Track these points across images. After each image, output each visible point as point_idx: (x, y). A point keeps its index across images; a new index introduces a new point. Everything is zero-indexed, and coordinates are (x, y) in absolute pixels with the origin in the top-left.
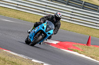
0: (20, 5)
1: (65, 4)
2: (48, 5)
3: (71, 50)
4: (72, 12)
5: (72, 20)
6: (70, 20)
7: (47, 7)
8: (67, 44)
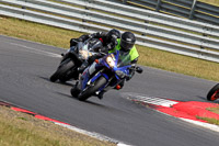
0: (89, 21)
1: (187, 16)
2: (150, 19)
3: (203, 121)
4: (204, 35)
5: (203, 54)
6: (198, 52)
7: (149, 25)
8: (194, 107)
